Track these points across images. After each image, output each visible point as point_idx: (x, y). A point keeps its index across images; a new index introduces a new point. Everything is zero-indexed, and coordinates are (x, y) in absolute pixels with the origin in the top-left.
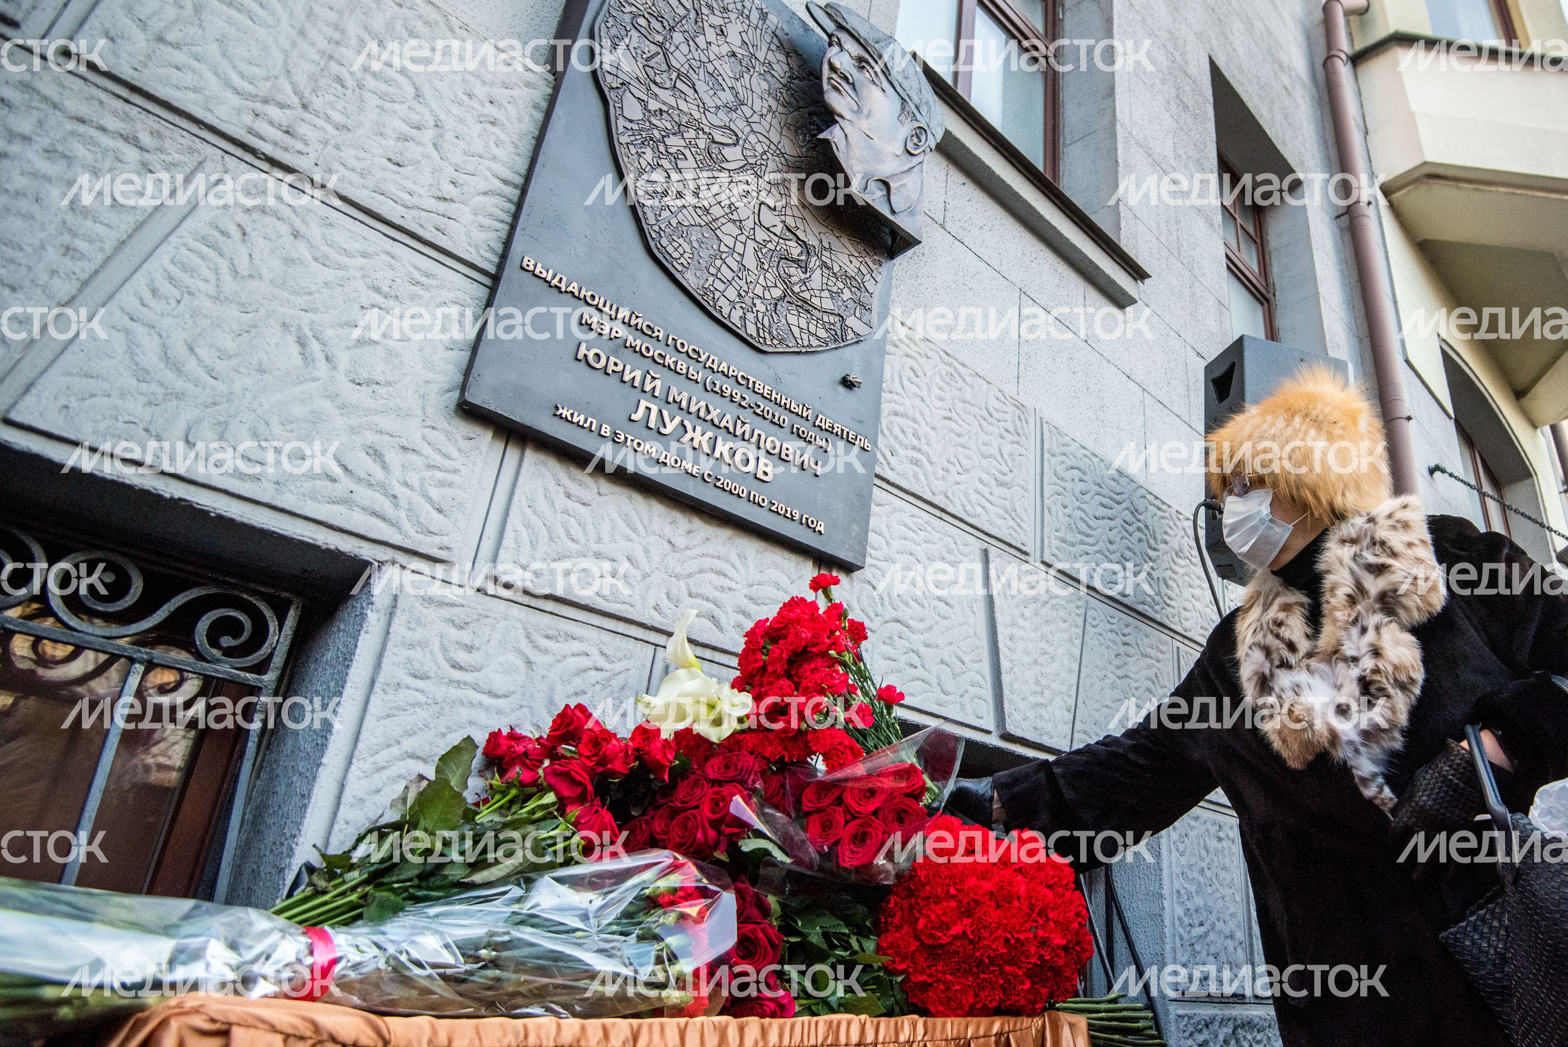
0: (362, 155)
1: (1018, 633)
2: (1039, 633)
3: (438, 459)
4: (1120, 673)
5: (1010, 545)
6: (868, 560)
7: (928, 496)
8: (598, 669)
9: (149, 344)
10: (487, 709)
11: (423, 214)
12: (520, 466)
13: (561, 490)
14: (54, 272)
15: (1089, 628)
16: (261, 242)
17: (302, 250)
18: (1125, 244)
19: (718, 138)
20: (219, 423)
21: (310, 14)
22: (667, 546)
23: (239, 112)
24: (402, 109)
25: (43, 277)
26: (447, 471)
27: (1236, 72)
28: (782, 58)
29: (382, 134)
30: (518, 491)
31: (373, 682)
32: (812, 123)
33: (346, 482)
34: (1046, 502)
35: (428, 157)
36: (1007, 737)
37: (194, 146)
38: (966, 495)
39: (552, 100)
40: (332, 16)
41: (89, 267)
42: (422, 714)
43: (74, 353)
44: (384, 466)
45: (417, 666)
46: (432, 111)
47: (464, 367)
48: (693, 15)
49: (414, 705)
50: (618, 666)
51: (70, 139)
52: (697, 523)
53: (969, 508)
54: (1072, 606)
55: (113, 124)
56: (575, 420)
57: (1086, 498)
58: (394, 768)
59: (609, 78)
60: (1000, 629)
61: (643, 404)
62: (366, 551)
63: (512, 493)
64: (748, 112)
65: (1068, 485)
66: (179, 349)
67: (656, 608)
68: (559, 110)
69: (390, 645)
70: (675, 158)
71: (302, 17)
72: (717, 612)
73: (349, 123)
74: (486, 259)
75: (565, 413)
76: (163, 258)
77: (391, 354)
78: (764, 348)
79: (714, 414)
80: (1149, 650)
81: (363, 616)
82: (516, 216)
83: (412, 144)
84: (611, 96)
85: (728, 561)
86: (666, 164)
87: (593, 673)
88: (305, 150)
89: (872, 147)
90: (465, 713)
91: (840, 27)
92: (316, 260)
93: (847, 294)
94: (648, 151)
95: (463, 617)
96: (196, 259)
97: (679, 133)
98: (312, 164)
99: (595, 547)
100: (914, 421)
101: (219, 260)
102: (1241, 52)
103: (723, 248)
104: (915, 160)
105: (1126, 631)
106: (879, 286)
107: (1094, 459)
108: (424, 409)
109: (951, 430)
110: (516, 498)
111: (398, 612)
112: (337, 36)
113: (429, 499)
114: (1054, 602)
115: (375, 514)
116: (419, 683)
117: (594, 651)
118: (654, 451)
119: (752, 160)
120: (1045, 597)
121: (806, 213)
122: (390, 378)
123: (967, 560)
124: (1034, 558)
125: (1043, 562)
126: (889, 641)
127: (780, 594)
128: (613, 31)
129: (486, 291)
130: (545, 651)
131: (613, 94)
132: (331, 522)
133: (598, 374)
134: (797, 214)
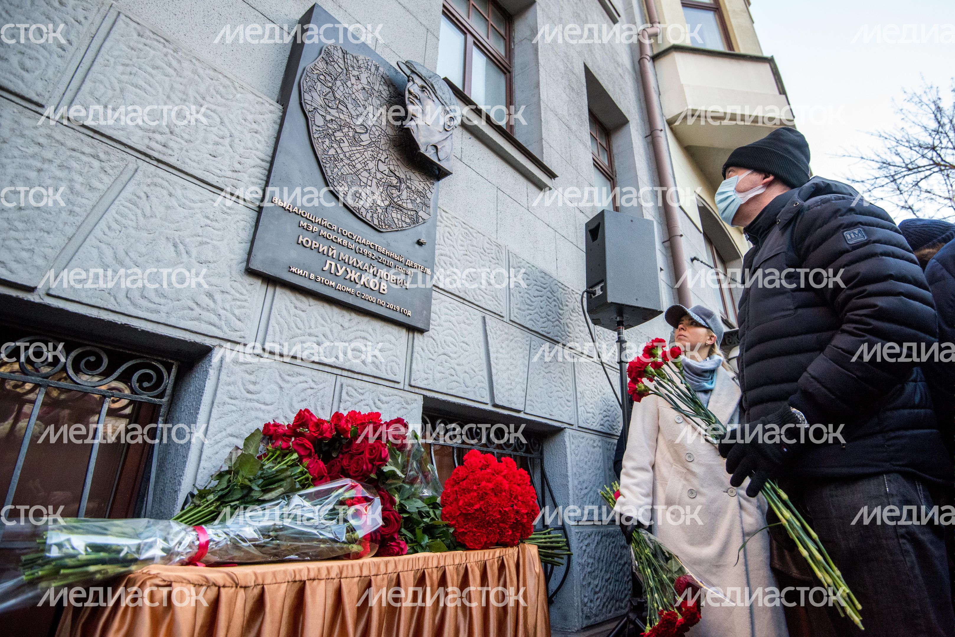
0: (198, 153)
1: (500, 355)
2: (509, 355)
3: (238, 296)
4: (547, 371)
5: (495, 313)
6: (431, 327)
7: (456, 293)
8: (312, 388)
9: (108, 253)
10: (264, 412)
11: (227, 179)
12: (274, 296)
13: (292, 305)
14: (65, 223)
15: (532, 350)
16: (155, 200)
17: (173, 202)
18: (546, 161)
19: (358, 131)
21: (172, 88)
22: (340, 328)
23: (142, 138)
24: (215, 130)
25: (61, 226)
26: (242, 301)
27: (597, 69)
28: (386, 88)
29: (206, 143)
30: (273, 308)
31: (213, 403)
33: (198, 310)
34: (512, 291)
35: (227, 152)
36: (495, 406)
37: (124, 157)
38: (475, 292)
39: (282, 119)
40: (182, 87)
41: (81, 219)
42: (235, 416)
43: (76, 260)
44: (214, 301)
45: (232, 393)
46: (228, 129)
47: (248, 251)
48: (345, 71)
49: (231, 412)
50: (321, 386)
51: (69, 159)
52: (354, 315)
53: (476, 297)
54: (524, 340)
55: (87, 150)
56: (298, 273)
57: (530, 287)
58: (225, 441)
59: (308, 107)
60: (491, 354)
61: (328, 262)
62: (208, 342)
63: (271, 309)
66: (121, 254)
68: (286, 124)
69: (220, 385)
70: (339, 142)
71: (168, 89)
73: (192, 139)
75: (294, 270)
76: (112, 211)
77: (215, 247)
78: (382, 230)
79: (360, 264)
81: (207, 371)
82: (269, 176)
83: (220, 146)
84: (309, 115)
85: (368, 332)
86: (335, 145)
87: (310, 390)
88: (173, 154)
89: (429, 129)
90: (254, 414)
91: (413, 72)
92: (180, 206)
93: (419, 200)
94: (327, 140)
95: (251, 369)
96: (127, 210)
97: (340, 130)
98: (176, 160)
99: (308, 331)
100: (450, 257)
101: (137, 210)
102: (599, 59)
103: (362, 184)
104: (449, 133)
106: (433, 195)
107: (533, 268)
108: (230, 272)
109: (467, 260)
110: (273, 311)
111: (223, 369)
112: (184, 97)
113: (234, 315)
114: (516, 339)
115: (211, 324)
116: (233, 402)
117: (310, 380)
118: (334, 284)
119: (374, 140)
120: (512, 337)
121: (399, 163)
122: (215, 259)
123: (475, 322)
124: (506, 319)
125: (510, 320)
126: (441, 364)
127: (392, 346)
128: (309, 84)
129: (256, 213)
130: (288, 382)
131: (310, 114)
132: (192, 329)
133: (308, 249)
134: (395, 163)
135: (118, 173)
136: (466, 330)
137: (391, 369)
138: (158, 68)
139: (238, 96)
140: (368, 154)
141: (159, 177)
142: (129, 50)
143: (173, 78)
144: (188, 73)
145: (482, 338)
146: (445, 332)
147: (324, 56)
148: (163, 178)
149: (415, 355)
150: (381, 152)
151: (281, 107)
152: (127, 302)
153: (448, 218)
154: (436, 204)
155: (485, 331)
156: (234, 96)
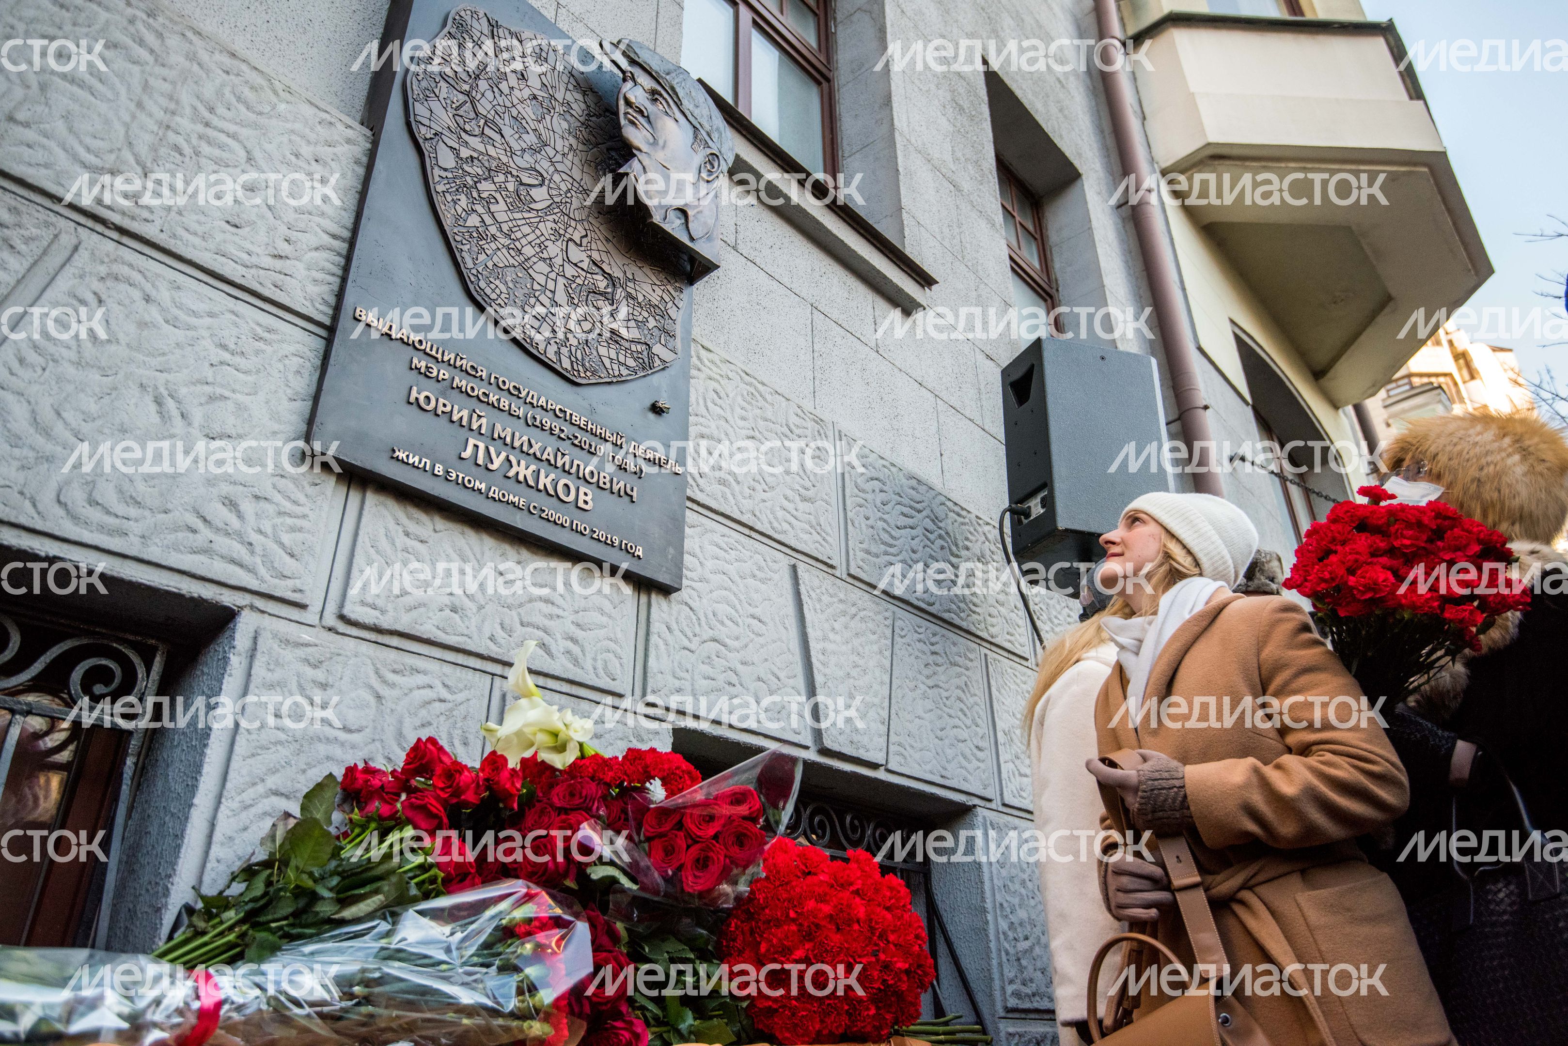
0: (203, 219)
1: (830, 647)
2: (850, 646)
3: (288, 506)
4: (930, 682)
5: (817, 560)
6: (685, 582)
7: (736, 515)
8: (442, 701)
9: (19, 411)
10: (342, 744)
11: (262, 272)
12: (362, 508)
13: (400, 529)
15: (897, 639)
16: (116, 308)
17: (154, 314)
18: (910, 251)
19: (526, 180)
20: (87, 483)
21: (146, 86)
24: (237, 173)
26: (297, 517)
28: (579, 96)
30: (361, 533)
32: (610, 158)
33: (206, 533)
34: (850, 514)
35: (263, 217)
36: (825, 752)
37: (48, 220)
38: (773, 512)
39: (372, 154)
40: (166, 87)
42: (284, 751)
44: (240, 516)
47: (307, 415)
49: (276, 743)
50: (460, 697)
52: (525, 554)
53: (776, 524)
54: (879, 618)
56: (411, 461)
57: (887, 508)
58: (260, 805)
59: (423, 130)
60: (812, 644)
61: (472, 442)
62: (228, 598)
63: (356, 536)
64: (551, 153)
65: (869, 497)
66: (46, 414)
67: (492, 638)
68: (379, 165)
69: (252, 686)
70: (488, 202)
71: (139, 90)
72: (547, 639)
74: (321, 312)
75: (402, 455)
77: (240, 408)
78: (579, 381)
79: (536, 448)
80: (957, 658)
81: (226, 660)
82: (346, 269)
84: (426, 147)
86: (479, 209)
87: (437, 704)
88: (150, 217)
90: (322, 749)
91: (633, 63)
92: (167, 322)
93: (652, 323)
94: (463, 197)
95: (317, 656)
97: (489, 177)
98: (157, 231)
103: (536, 287)
104: (710, 187)
105: (934, 640)
106: (681, 312)
107: (893, 469)
110: (360, 540)
111: (259, 655)
112: (172, 106)
113: (282, 545)
114: (862, 614)
115: (233, 561)
117: (438, 684)
118: (483, 487)
119: (557, 199)
120: (853, 610)
121: (610, 246)
122: (241, 431)
123: (776, 577)
124: (841, 572)
125: (849, 575)
126: (708, 660)
127: (604, 619)
128: (424, 84)
129: (323, 342)
130: (392, 685)
131: (427, 145)
132: (194, 570)
133: (430, 416)
134: (602, 248)
135: (39, 252)
136: (757, 591)
137: (605, 668)
138: (115, 46)
139: (282, 107)
140: (546, 228)
141: (123, 263)
142: (56, 9)
143: (148, 68)
144: (177, 59)
145: (790, 609)
146: (715, 594)
147: (453, 31)
148: (131, 266)
149: (654, 639)
150: (573, 223)
151: (369, 133)
152: (60, 512)
153: (712, 362)
154: (688, 332)
155: (798, 594)
156: (274, 108)
